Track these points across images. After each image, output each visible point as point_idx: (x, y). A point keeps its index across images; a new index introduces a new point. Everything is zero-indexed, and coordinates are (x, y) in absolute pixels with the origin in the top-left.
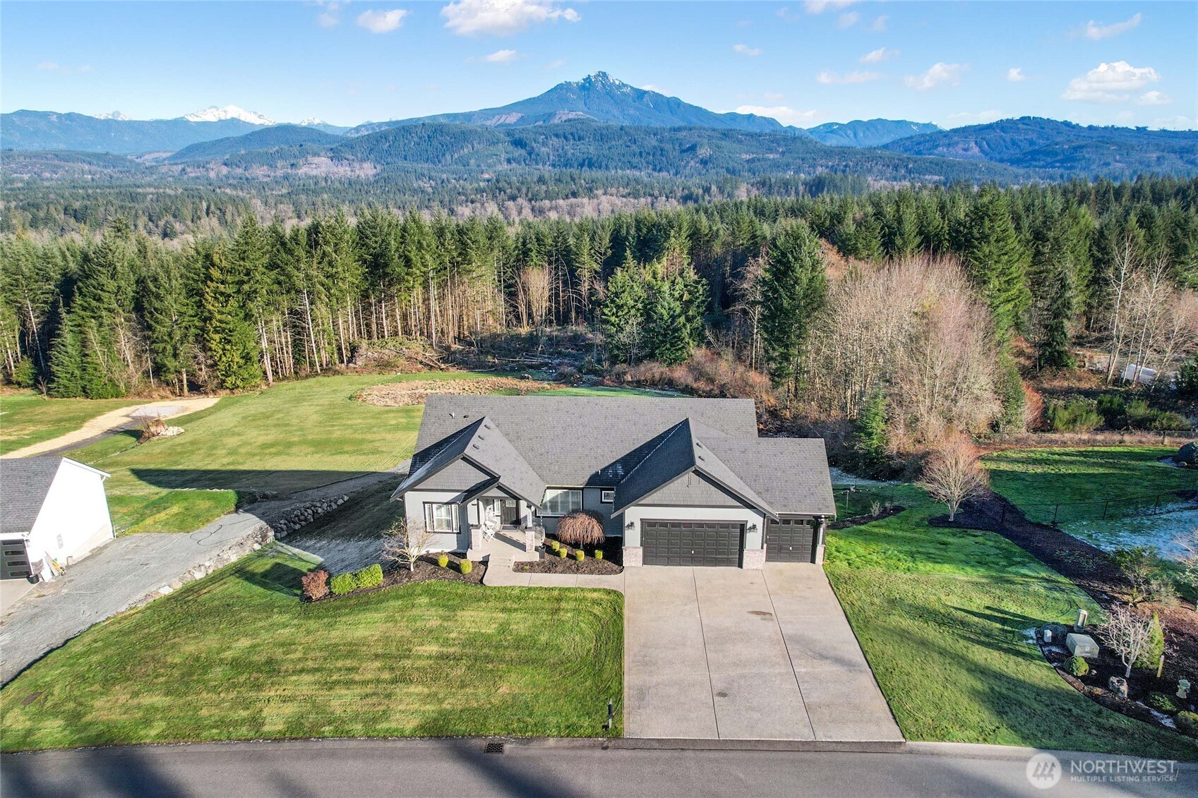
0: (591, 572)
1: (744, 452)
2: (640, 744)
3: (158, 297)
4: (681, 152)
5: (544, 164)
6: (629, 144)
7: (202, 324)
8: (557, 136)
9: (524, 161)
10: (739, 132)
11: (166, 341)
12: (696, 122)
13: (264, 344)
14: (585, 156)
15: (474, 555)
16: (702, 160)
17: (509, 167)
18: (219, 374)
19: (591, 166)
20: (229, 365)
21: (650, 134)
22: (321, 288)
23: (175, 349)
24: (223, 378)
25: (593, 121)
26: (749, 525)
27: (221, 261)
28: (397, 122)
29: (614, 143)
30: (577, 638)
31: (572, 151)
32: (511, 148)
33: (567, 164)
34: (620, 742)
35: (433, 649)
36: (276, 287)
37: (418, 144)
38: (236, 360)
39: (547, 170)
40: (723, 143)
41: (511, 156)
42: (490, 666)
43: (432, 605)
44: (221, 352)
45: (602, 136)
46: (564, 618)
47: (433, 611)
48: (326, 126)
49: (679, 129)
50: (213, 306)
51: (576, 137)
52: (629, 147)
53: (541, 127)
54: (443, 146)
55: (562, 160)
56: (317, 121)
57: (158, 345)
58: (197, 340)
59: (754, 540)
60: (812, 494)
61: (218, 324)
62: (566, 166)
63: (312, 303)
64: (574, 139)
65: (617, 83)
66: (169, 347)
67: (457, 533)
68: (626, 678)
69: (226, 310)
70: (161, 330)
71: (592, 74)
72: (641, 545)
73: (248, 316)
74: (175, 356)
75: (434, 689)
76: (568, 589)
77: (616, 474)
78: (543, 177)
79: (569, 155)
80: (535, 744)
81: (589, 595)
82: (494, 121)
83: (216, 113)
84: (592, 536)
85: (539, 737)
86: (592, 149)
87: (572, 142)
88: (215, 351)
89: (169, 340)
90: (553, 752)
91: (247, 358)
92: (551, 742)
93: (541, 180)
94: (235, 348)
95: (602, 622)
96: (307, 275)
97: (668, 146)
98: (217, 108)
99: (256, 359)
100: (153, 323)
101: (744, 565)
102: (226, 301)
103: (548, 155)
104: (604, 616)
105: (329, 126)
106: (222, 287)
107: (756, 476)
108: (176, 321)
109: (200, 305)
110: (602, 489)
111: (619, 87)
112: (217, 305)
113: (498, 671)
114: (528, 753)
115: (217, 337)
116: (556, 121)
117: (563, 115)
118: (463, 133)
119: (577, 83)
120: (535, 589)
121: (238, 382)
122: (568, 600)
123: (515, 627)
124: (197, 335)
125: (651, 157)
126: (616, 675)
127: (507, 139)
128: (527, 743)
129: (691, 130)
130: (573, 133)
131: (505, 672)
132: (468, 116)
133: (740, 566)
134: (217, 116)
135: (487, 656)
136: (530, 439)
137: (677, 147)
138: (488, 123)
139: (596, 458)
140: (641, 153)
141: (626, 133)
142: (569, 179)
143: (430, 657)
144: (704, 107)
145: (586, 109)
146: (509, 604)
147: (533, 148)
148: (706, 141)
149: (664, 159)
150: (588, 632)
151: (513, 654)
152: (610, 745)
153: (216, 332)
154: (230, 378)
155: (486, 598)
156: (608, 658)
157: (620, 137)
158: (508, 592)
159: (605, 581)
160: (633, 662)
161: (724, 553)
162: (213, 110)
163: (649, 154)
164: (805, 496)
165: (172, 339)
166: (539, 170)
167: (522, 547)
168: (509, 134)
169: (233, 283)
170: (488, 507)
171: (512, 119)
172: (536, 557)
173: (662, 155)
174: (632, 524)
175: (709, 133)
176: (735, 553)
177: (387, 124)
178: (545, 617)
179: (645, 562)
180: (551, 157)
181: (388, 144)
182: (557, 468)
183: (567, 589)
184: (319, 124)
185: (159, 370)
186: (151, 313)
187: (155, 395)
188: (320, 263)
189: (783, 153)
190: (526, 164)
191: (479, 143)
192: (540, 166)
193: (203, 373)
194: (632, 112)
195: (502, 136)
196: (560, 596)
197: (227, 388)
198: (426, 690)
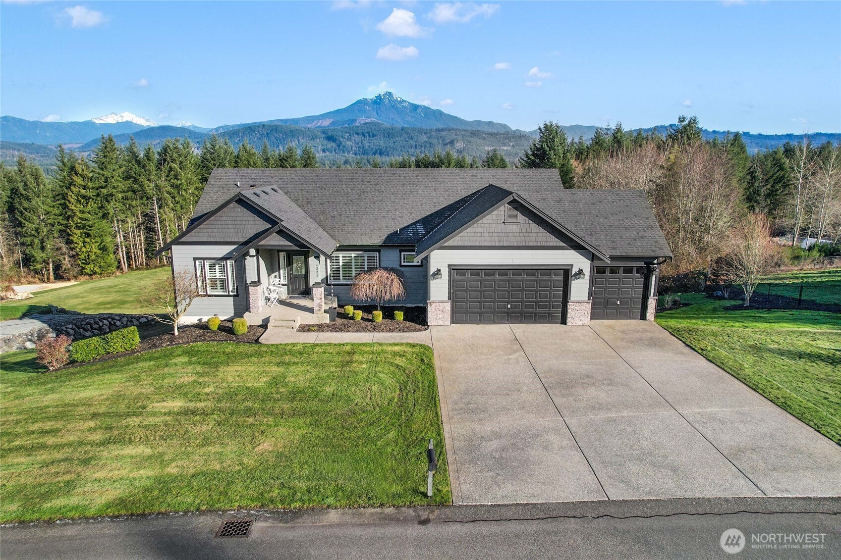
0: (391, 331)
1: (559, 202)
2: (482, 513)
3: (28, 199)
4: (444, 145)
5: (349, 153)
6: (408, 139)
7: (65, 222)
8: (358, 134)
9: (335, 151)
10: (483, 132)
11: (34, 236)
12: (452, 125)
13: (119, 239)
14: (377, 148)
15: (252, 319)
16: (458, 150)
17: (324, 154)
18: (80, 262)
19: (381, 154)
20: (89, 255)
21: (422, 133)
22: (168, 195)
23: (42, 241)
24: (84, 266)
25: (382, 124)
26: (575, 270)
27: (83, 171)
28: (244, 125)
29: (397, 139)
30: (375, 388)
31: (368, 144)
32: (325, 142)
33: (365, 153)
34: (448, 511)
35: (177, 404)
36: (130, 194)
37: (260, 139)
38: (94, 250)
39: (351, 156)
40: (472, 139)
41: (325, 147)
42: (251, 420)
43: (190, 363)
44: (81, 244)
45: (389, 134)
46: (357, 370)
47: (190, 369)
48: (194, 127)
49: (443, 130)
50: (75, 206)
51: (371, 135)
52: (407, 141)
53: (346, 128)
54: (277, 140)
55: (361, 150)
56: (188, 124)
57: (27, 238)
58: (61, 235)
59: (580, 289)
60: (642, 237)
61: (79, 221)
62: (364, 154)
63: (160, 208)
64: (370, 136)
65: (399, 99)
66: (36, 241)
67: (234, 296)
68: (446, 428)
69: (87, 210)
70: (30, 227)
71: (382, 93)
72: (449, 299)
73: (105, 216)
74: (43, 248)
75: (161, 449)
76: (364, 345)
77: (416, 233)
78: (348, 160)
79: (366, 147)
80: (305, 521)
81: (389, 348)
82: (314, 124)
83: (115, 118)
84: (391, 293)
85: (313, 509)
86: (382, 143)
87: (368, 138)
88: (76, 243)
89: (36, 235)
90: (337, 531)
91: (104, 249)
92: (333, 516)
93: (346, 162)
94: (93, 241)
95: (407, 372)
96: (156, 186)
97: (435, 141)
98: (116, 114)
99: (112, 251)
100: (22, 220)
101: (569, 320)
102: (87, 203)
103: (352, 147)
104: (409, 366)
105: (197, 127)
106: (83, 192)
107: (576, 222)
108: (43, 219)
109: (65, 206)
110: (401, 251)
111: (400, 102)
112: (79, 206)
113: (260, 425)
114: (290, 535)
115: (78, 232)
116: (357, 124)
117: (361, 120)
118: (292, 131)
119: (372, 100)
120: (321, 345)
121: (96, 269)
122: (363, 353)
123: (293, 379)
124: (60, 231)
125: (423, 149)
126: (431, 424)
127: (323, 136)
128: (292, 520)
129: (450, 130)
130: (369, 132)
131: (269, 426)
132: (295, 121)
133: (564, 321)
134: (116, 120)
135: (248, 409)
136: (322, 204)
137: (441, 142)
138: (309, 126)
139: (394, 219)
140: (416, 146)
141: (405, 132)
142: (366, 162)
143: (169, 413)
144: (458, 117)
145: (378, 117)
146: (287, 359)
147: (341, 142)
148: (460, 138)
149: (432, 150)
150: (388, 381)
151: (285, 406)
152: (431, 517)
153: (78, 228)
154: (89, 266)
155: (259, 355)
156: (418, 408)
157: (401, 135)
158: (289, 347)
159: (408, 337)
160: (453, 410)
161: (544, 307)
162: (113, 115)
163: (421, 146)
164: (635, 240)
165: (38, 233)
166: (345, 156)
167: (311, 310)
168: (324, 133)
169: (93, 188)
170: (273, 275)
171: (326, 123)
172: (326, 319)
173: (430, 147)
174: (439, 271)
175: (463, 133)
176: (557, 307)
177: (238, 125)
178: (333, 369)
179: (452, 322)
180: (354, 148)
181: (238, 139)
182: (350, 228)
183: (361, 344)
184: (190, 126)
185: (28, 261)
186: (21, 213)
187: (23, 280)
188: (167, 176)
189: (513, 146)
190: (336, 153)
191: (303, 138)
192: (346, 154)
193: (66, 262)
194: (409, 119)
195: (319, 133)
196: (354, 349)
197: (87, 274)
198: (148, 451)
